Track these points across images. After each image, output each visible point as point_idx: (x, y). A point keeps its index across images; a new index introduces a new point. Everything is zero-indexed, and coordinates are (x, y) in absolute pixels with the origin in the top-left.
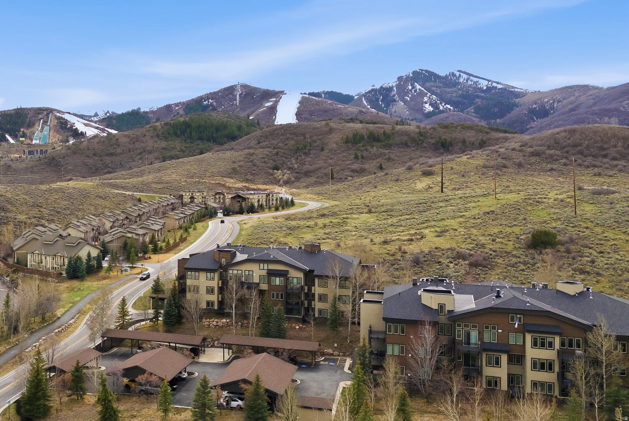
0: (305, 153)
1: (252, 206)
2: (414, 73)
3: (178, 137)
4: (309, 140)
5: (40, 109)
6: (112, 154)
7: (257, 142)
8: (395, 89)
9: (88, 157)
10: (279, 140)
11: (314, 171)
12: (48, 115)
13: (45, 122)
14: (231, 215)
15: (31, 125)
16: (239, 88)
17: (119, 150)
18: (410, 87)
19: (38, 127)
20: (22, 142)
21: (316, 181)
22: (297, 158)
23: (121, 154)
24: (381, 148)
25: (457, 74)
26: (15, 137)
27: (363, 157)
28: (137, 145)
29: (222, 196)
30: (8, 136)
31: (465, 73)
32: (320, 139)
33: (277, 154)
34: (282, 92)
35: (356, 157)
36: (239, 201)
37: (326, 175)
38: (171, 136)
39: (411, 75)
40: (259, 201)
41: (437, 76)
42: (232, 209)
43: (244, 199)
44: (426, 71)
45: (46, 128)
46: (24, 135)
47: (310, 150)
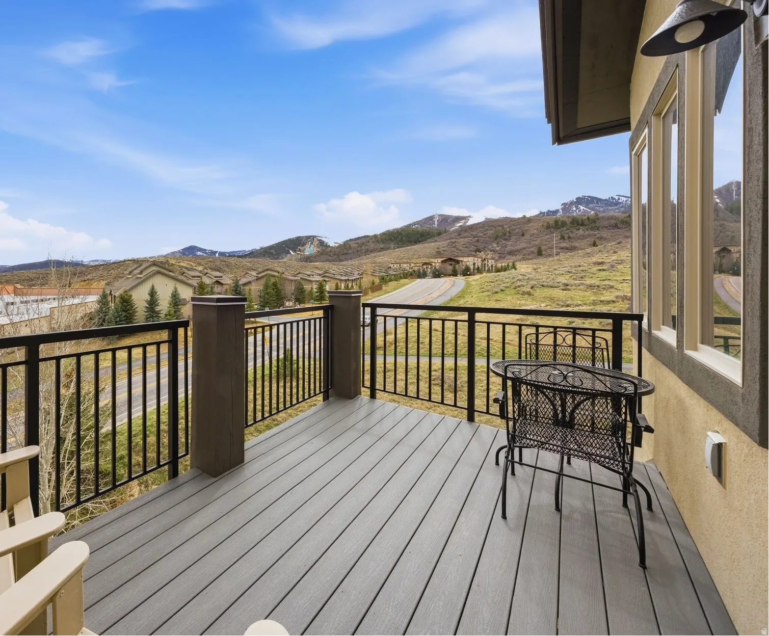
0: (505, 239)
1: (467, 269)
2: (577, 199)
3: (392, 241)
4: (508, 230)
5: (309, 236)
6: (346, 254)
7: (458, 234)
8: (561, 211)
9: (330, 256)
10: (479, 231)
11: (518, 251)
12: (313, 239)
13: (312, 243)
14: (442, 277)
15: (304, 245)
16: (437, 217)
17: (350, 251)
18: (574, 209)
19: (307, 246)
20: (298, 254)
21: (523, 258)
22: (498, 243)
23: (351, 253)
24: (587, 230)
25: (617, 198)
26: (295, 251)
27: (569, 238)
28: (363, 247)
29: (430, 267)
30: (291, 251)
31: (623, 196)
32: (519, 228)
33: (478, 241)
34: (470, 217)
35: (563, 238)
36: (451, 264)
37: (532, 252)
38: (387, 241)
39: (575, 200)
40: (474, 264)
41: (598, 200)
42: (443, 271)
43: (458, 262)
44: (589, 197)
45: (312, 246)
46: (300, 250)
47: (510, 237)
